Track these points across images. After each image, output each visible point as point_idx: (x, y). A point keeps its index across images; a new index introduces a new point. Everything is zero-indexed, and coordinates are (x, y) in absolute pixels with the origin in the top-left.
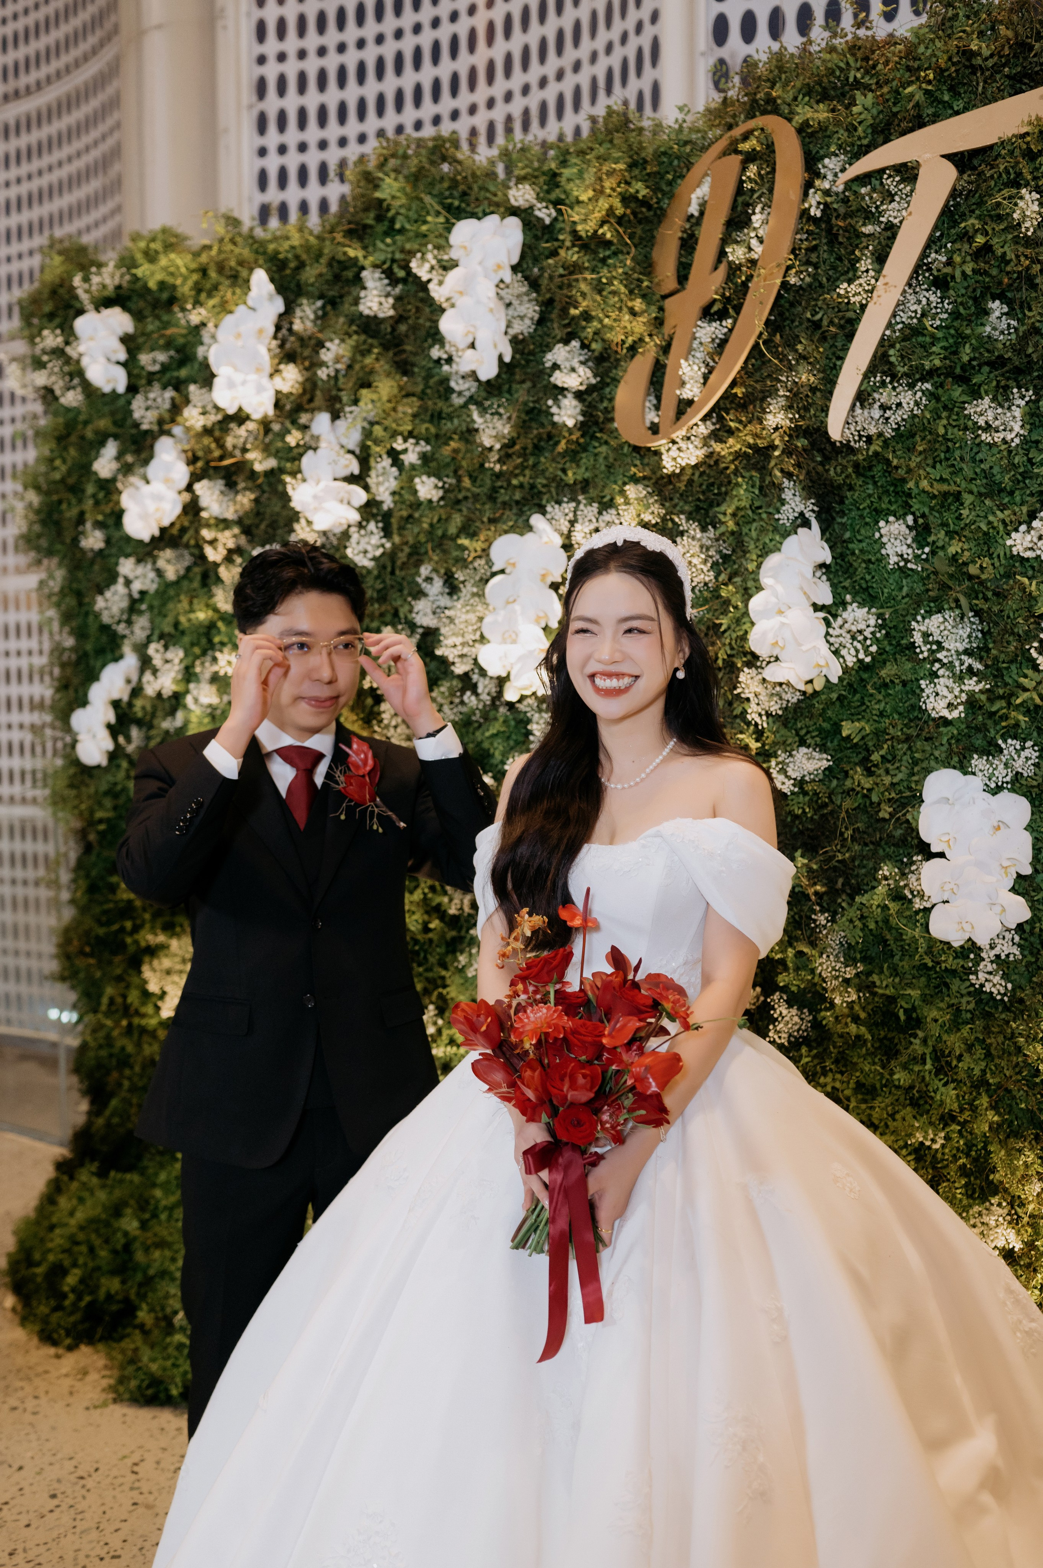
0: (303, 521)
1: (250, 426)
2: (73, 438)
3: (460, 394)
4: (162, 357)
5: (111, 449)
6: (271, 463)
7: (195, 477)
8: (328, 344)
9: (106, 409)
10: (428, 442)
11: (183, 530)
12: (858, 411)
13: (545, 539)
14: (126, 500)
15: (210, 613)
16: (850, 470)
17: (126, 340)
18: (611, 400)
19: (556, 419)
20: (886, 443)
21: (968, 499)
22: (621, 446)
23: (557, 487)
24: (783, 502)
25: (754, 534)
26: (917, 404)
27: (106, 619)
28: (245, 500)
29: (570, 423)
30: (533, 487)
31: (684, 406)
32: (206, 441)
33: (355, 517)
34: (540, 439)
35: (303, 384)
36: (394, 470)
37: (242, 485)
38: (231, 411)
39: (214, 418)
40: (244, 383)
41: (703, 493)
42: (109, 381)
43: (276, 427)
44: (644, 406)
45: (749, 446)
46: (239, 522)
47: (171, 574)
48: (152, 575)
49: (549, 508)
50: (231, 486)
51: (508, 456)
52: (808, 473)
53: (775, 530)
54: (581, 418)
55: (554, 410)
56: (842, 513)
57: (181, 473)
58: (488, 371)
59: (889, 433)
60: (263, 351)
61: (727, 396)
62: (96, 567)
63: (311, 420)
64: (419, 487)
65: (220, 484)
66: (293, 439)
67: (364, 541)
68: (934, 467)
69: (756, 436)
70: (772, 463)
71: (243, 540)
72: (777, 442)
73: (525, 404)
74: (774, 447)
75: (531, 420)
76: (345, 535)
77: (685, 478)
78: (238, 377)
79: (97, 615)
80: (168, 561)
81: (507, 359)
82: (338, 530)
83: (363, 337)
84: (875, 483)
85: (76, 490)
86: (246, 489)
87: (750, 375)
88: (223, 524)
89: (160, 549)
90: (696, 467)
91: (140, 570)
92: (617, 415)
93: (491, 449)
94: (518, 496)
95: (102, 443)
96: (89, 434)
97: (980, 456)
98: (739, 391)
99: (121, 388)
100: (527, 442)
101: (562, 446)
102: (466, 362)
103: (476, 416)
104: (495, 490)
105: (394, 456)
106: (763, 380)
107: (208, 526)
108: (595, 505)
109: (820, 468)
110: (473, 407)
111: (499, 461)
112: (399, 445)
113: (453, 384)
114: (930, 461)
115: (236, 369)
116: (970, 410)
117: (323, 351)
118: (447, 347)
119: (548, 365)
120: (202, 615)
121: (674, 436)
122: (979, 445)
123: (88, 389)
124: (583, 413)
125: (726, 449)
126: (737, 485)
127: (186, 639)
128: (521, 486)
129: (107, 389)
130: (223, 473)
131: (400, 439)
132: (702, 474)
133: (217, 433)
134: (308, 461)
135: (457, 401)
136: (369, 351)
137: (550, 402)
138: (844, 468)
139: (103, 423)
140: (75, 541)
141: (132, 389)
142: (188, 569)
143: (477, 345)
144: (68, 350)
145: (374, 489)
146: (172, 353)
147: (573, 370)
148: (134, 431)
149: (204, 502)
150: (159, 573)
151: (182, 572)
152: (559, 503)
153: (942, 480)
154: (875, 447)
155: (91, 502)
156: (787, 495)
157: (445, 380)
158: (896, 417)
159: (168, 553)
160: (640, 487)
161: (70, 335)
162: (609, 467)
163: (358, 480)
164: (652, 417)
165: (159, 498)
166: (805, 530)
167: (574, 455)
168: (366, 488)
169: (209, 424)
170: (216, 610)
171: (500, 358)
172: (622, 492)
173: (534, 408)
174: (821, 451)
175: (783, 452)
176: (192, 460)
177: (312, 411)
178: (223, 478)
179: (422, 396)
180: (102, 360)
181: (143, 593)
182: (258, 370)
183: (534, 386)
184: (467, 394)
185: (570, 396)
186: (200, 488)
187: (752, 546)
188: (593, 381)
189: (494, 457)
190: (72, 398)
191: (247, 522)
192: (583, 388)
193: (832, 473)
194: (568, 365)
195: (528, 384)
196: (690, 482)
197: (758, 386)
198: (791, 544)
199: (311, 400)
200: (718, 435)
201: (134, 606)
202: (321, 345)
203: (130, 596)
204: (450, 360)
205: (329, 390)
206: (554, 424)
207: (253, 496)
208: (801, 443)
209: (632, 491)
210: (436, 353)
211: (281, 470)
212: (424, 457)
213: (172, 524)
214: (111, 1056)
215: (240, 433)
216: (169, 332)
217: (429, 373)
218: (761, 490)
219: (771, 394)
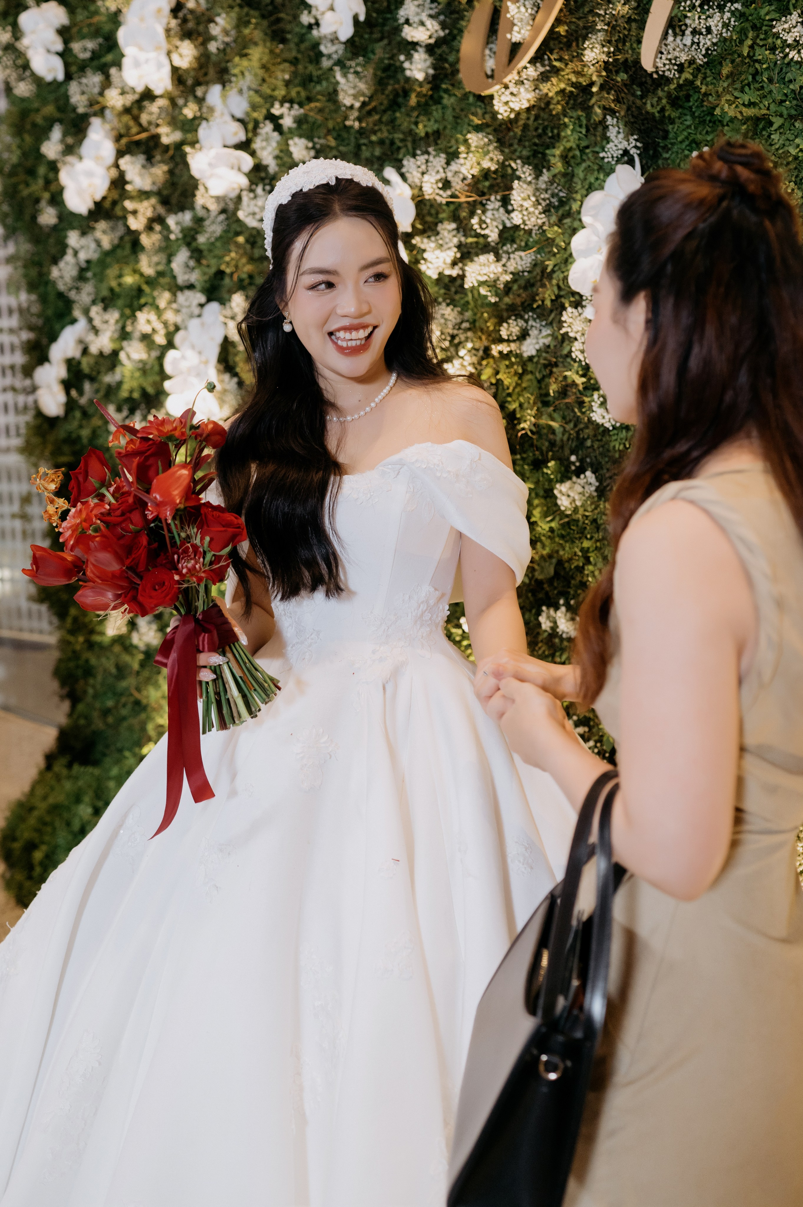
0: (201, 187)
1: (161, 102)
2: (28, 127)
3: (329, 56)
4: (90, 45)
5: (56, 133)
6: (177, 136)
7: (120, 154)
8: (218, 19)
9: (51, 97)
10: (301, 105)
11: (114, 203)
12: (670, 38)
13: (398, 191)
14: (64, 177)
15: (137, 277)
16: (664, 101)
17: (64, 32)
18: (458, 51)
19: (408, 73)
20: (698, 69)
21: (777, 122)
22: (466, 95)
23: (414, 142)
24: (608, 140)
25: (581, 175)
26: (726, 25)
27: (61, 287)
28: (160, 171)
29: (420, 76)
30: (392, 143)
31: (515, 49)
32: (126, 118)
33: (244, 181)
34: (397, 95)
35: (198, 59)
36: (276, 134)
37: (158, 157)
38: (140, 89)
39: (130, 99)
40: (147, 61)
41: (539, 136)
42: (50, 70)
43: (181, 102)
44: (483, 55)
45: (573, 85)
46: (159, 193)
47: (106, 244)
48: (93, 245)
49: (405, 162)
50: (150, 159)
51: (369, 113)
52: (628, 109)
53: (601, 168)
54: (431, 72)
55: (406, 65)
56: (666, 149)
57: (108, 149)
58: (346, 32)
59: (700, 60)
60: (160, 30)
61: (552, 34)
62: (52, 241)
63: (205, 93)
64: (292, 149)
65: (141, 159)
66: (190, 111)
67: (253, 203)
68: (742, 91)
69: (578, 73)
70: (593, 101)
71: (161, 210)
72: (594, 78)
73: (381, 60)
74: (592, 84)
75: (389, 77)
76: (239, 199)
77: (521, 123)
78: (142, 56)
79: (54, 283)
80: (104, 232)
81: (362, 18)
82: (233, 195)
83: (246, 9)
84: (693, 114)
85: (31, 172)
86: (160, 162)
87: (571, 12)
88: (143, 195)
89: (96, 221)
90: (528, 110)
91: (84, 241)
92: (462, 66)
93: (352, 107)
94: (378, 152)
95: (50, 128)
96: (39, 120)
97: (789, 76)
98: (562, 30)
99: (61, 76)
100: (383, 100)
101: (413, 100)
102: (328, 25)
103: (339, 77)
104: (358, 147)
105: (274, 120)
106: (585, 16)
107: (131, 198)
108: (443, 156)
109: (638, 102)
110: (337, 68)
111: (359, 119)
112: (276, 110)
113: (322, 48)
114: (738, 85)
115: (141, 49)
116: (779, 28)
117: (212, 25)
118: (314, 12)
119: (402, 20)
120: (129, 280)
121: (506, 80)
122: (788, 64)
123: (38, 80)
124: (434, 67)
125: (551, 88)
126: (566, 125)
127: (120, 302)
128: (381, 142)
129: (49, 78)
130: (143, 148)
131: (277, 105)
132: (537, 117)
133: (135, 111)
134: (203, 132)
135: (326, 63)
136: (249, 22)
137: (402, 58)
138: (660, 99)
139: (49, 110)
140: (34, 218)
141: (69, 77)
142: (121, 238)
143: (336, 7)
144: (18, 45)
145: (259, 153)
146: (100, 40)
147: (422, 24)
148: (73, 115)
149: (128, 177)
150: (98, 243)
151: (116, 242)
152: (414, 156)
153: (751, 104)
154: (687, 75)
155: (41, 182)
156: (612, 133)
157: (316, 45)
158: (706, 41)
159: (102, 225)
160: (480, 135)
161: (17, 31)
162: (456, 118)
163: (245, 146)
164: (490, 64)
165: (90, 174)
166: (627, 167)
167: (424, 108)
168: (253, 154)
169: (128, 103)
170: (142, 275)
171: (356, 18)
172: (466, 141)
173: (390, 66)
174: (641, 85)
175: (602, 87)
176: (118, 138)
177: (207, 83)
178: (144, 153)
179: (294, 62)
180: (41, 51)
181: (88, 262)
182: (158, 48)
183: (389, 44)
184: (335, 57)
185: (421, 50)
186: (126, 163)
187: (579, 187)
188: (442, 34)
189: (355, 114)
190: (23, 89)
191: (165, 192)
192: (432, 41)
193: (649, 107)
194: (416, 19)
195: (385, 42)
196: (526, 127)
197: (581, 24)
198: (611, 181)
199: (206, 74)
200: (544, 77)
201: (82, 276)
202: (211, 20)
203: (78, 264)
204: (317, 24)
205: (220, 63)
206: (408, 80)
207: (165, 168)
208: (621, 77)
209: (474, 139)
210: (306, 19)
211: (182, 143)
212: (300, 121)
213: (104, 198)
214: (77, 667)
215: (154, 108)
216: (96, 19)
217: (302, 38)
218: (588, 130)
219: (590, 29)
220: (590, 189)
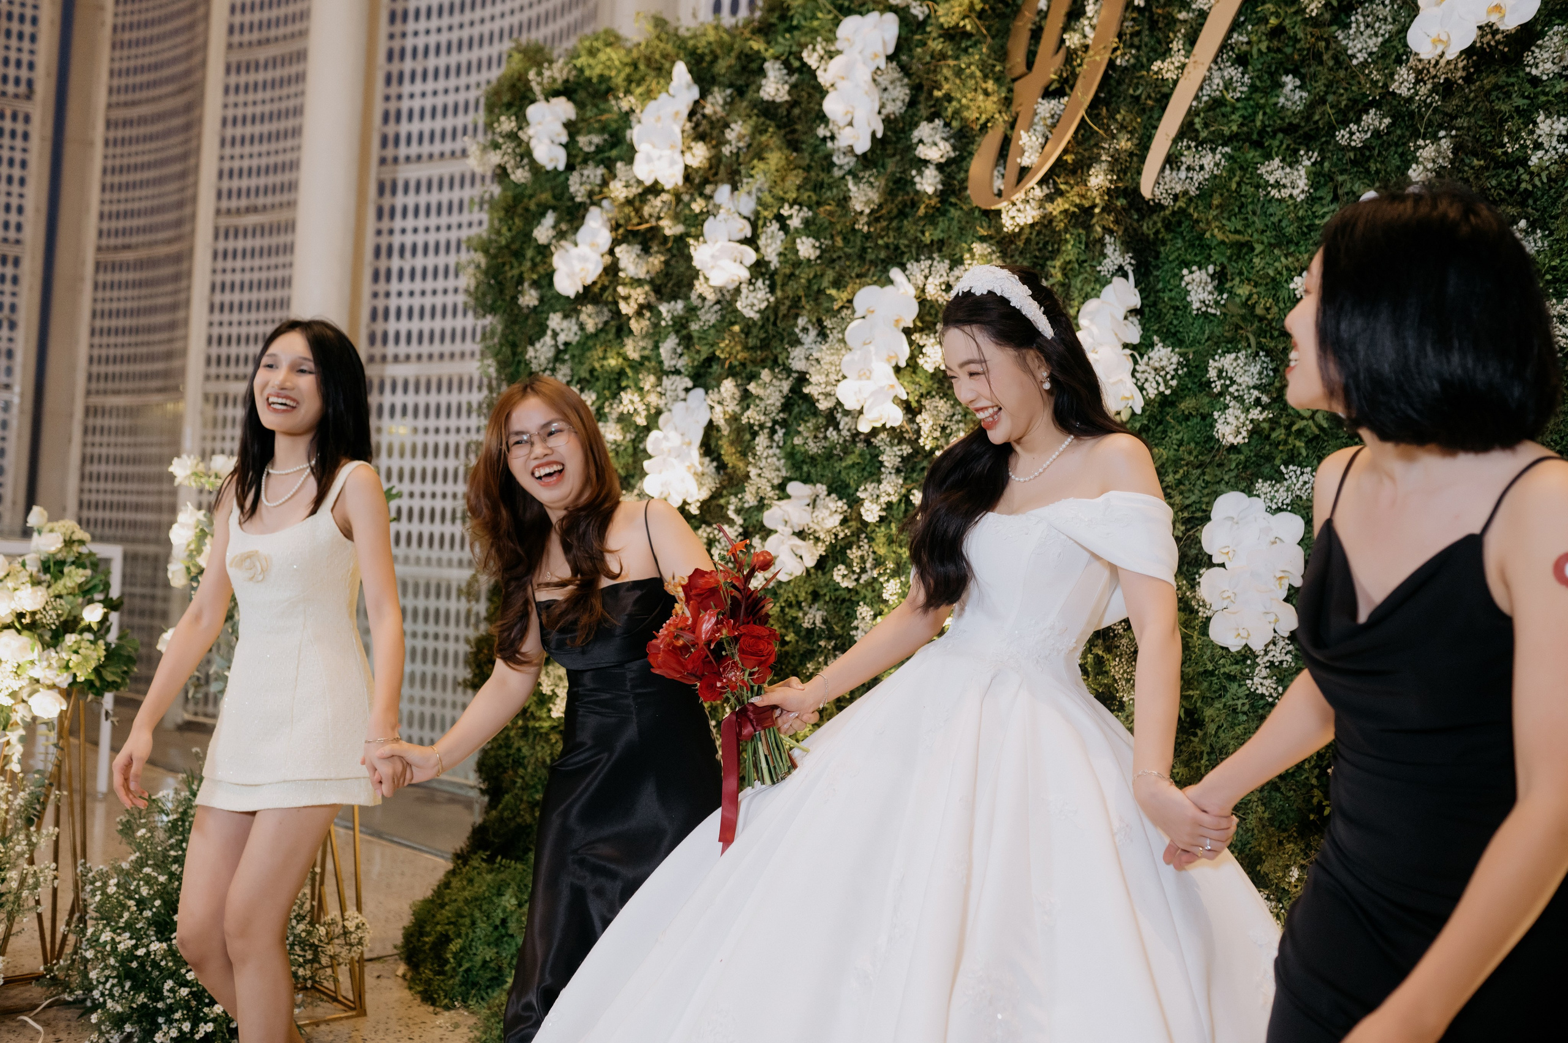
0: (701, 277)
1: (665, 197)
2: (520, 210)
3: (841, 167)
4: (597, 139)
5: (550, 219)
6: (679, 229)
7: (616, 242)
8: (733, 126)
9: (548, 185)
10: (810, 208)
11: (604, 288)
12: (1167, 172)
13: (902, 291)
14: (557, 261)
15: (620, 360)
16: (1159, 225)
17: (569, 125)
18: (967, 171)
19: (918, 187)
20: (1191, 199)
21: (1259, 248)
22: (972, 210)
23: (918, 248)
24: (1105, 256)
25: (1079, 285)
26: (1217, 165)
27: (534, 367)
28: (656, 261)
29: (930, 190)
30: (897, 248)
31: (1024, 172)
32: (628, 210)
33: (745, 274)
34: (905, 205)
35: (710, 159)
36: (781, 233)
37: (655, 248)
38: (648, 182)
39: (635, 190)
40: (660, 158)
41: (1040, 250)
42: (551, 160)
43: (686, 198)
44: (992, 176)
45: (1076, 206)
46: (651, 282)
47: (590, 327)
48: (575, 328)
49: (909, 266)
50: (646, 250)
51: (877, 220)
52: (1126, 230)
53: (1097, 280)
54: (940, 187)
55: (917, 179)
56: (1157, 268)
57: (605, 238)
58: (863, 145)
59: (1193, 192)
60: (677, 130)
61: (1059, 161)
62: (530, 322)
63: (714, 191)
64: (799, 247)
65: (637, 248)
66: (698, 206)
67: (752, 295)
68: (1229, 219)
69: (1083, 196)
70: (1094, 220)
71: (653, 298)
72: (1097, 201)
73: (893, 174)
74: (1094, 206)
75: (899, 189)
76: (738, 291)
77: (1024, 237)
78: (655, 153)
79: (527, 364)
80: (589, 316)
81: (879, 135)
82: (731, 287)
83: (762, 119)
84: (1184, 238)
85: (519, 255)
86: (658, 252)
87: (1079, 144)
88: (637, 282)
89: (582, 305)
90: (1032, 226)
91: (565, 324)
92: (970, 184)
93: (862, 213)
94: (883, 255)
95: (543, 214)
96: (533, 206)
97: (1271, 210)
98: (1069, 158)
99: (561, 167)
100: (892, 207)
101: (922, 211)
102: (845, 138)
103: (851, 185)
104: (864, 250)
105: (781, 219)
106: (1091, 148)
107: (624, 284)
108: (947, 261)
109: (1135, 225)
110: (849, 178)
111: (869, 224)
112: (785, 211)
113: (835, 159)
114: (1225, 215)
115: (654, 146)
116: (1262, 170)
117: (727, 131)
118: (831, 126)
119: (915, 140)
120: (613, 362)
121: (1014, 198)
122: (1270, 201)
123: (536, 169)
124: (943, 183)
125: (1058, 207)
126: (1066, 241)
127: (599, 384)
128: (887, 246)
129: (549, 167)
130: (640, 239)
131: (786, 206)
132: (1039, 233)
133: (637, 204)
134: (709, 226)
135: (837, 173)
136: (766, 131)
137: (914, 172)
138: (1155, 223)
139: (545, 197)
140: (514, 298)
141: (570, 167)
142: (606, 323)
143: (855, 123)
144: (520, 134)
145: (763, 250)
146: (606, 136)
147: (935, 144)
148: (569, 204)
149: (622, 265)
150: (582, 327)
151: (600, 326)
152: (918, 260)
153: (1237, 232)
154: (1181, 203)
155: (528, 264)
156: (1109, 250)
157: (829, 156)
158: (1198, 177)
159: (589, 309)
160: (985, 245)
161: (522, 121)
162: (961, 229)
163: (751, 242)
164: (998, 184)
165: (584, 259)
166: (1122, 280)
167: (931, 218)
168: (757, 249)
169: (631, 196)
170: (626, 359)
171: (874, 134)
172: (970, 250)
173: (901, 179)
174: (1138, 210)
175: (1103, 210)
176: (615, 227)
177: (716, 183)
178: (640, 243)
179: (807, 169)
180: (547, 141)
181: (566, 344)
182: (672, 147)
183: (902, 159)
184: (847, 168)
185: (932, 167)
186: (620, 251)
187: (1076, 294)
188: (952, 155)
189: (864, 219)
190: (520, 176)
191: (658, 282)
192: (943, 160)
193: (1145, 227)
194: (930, 140)
195: (898, 157)
196: (1028, 241)
197: (1086, 154)
198: (1108, 292)
199: (716, 174)
200: (1050, 198)
201: (558, 357)
202: (727, 125)
203: (556, 346)
204: (833, 138)
205: (731, 165)
206: (917, 192)
207: (663, 259)
208: (1120, 203)
209: (978, 248)
210: (821, 132)
211: (688, 235)
212: (807, 222)
213: (594, 283)
214: (508, 756)
215: (656, 203)
216: (604, 117)
217: (815, 149)
218: (1087, 246)
219: (1096, 159)
220: (1086, 297)
